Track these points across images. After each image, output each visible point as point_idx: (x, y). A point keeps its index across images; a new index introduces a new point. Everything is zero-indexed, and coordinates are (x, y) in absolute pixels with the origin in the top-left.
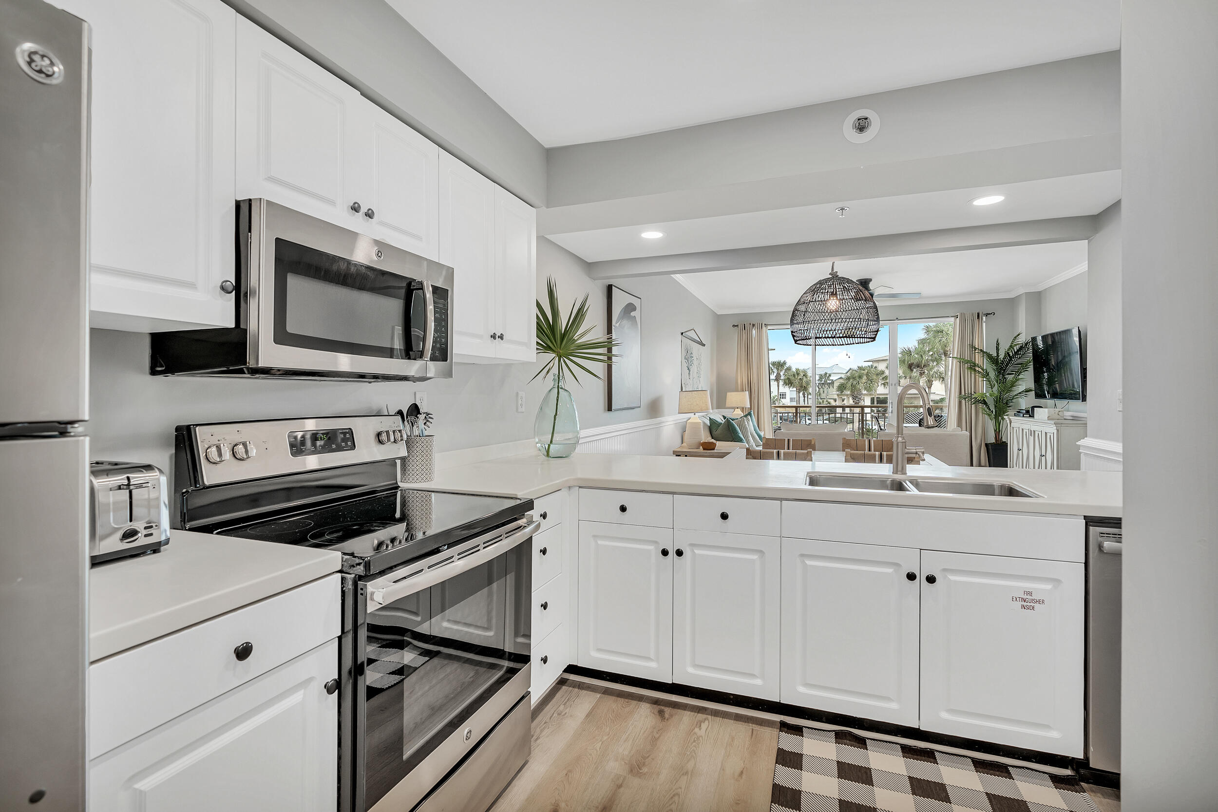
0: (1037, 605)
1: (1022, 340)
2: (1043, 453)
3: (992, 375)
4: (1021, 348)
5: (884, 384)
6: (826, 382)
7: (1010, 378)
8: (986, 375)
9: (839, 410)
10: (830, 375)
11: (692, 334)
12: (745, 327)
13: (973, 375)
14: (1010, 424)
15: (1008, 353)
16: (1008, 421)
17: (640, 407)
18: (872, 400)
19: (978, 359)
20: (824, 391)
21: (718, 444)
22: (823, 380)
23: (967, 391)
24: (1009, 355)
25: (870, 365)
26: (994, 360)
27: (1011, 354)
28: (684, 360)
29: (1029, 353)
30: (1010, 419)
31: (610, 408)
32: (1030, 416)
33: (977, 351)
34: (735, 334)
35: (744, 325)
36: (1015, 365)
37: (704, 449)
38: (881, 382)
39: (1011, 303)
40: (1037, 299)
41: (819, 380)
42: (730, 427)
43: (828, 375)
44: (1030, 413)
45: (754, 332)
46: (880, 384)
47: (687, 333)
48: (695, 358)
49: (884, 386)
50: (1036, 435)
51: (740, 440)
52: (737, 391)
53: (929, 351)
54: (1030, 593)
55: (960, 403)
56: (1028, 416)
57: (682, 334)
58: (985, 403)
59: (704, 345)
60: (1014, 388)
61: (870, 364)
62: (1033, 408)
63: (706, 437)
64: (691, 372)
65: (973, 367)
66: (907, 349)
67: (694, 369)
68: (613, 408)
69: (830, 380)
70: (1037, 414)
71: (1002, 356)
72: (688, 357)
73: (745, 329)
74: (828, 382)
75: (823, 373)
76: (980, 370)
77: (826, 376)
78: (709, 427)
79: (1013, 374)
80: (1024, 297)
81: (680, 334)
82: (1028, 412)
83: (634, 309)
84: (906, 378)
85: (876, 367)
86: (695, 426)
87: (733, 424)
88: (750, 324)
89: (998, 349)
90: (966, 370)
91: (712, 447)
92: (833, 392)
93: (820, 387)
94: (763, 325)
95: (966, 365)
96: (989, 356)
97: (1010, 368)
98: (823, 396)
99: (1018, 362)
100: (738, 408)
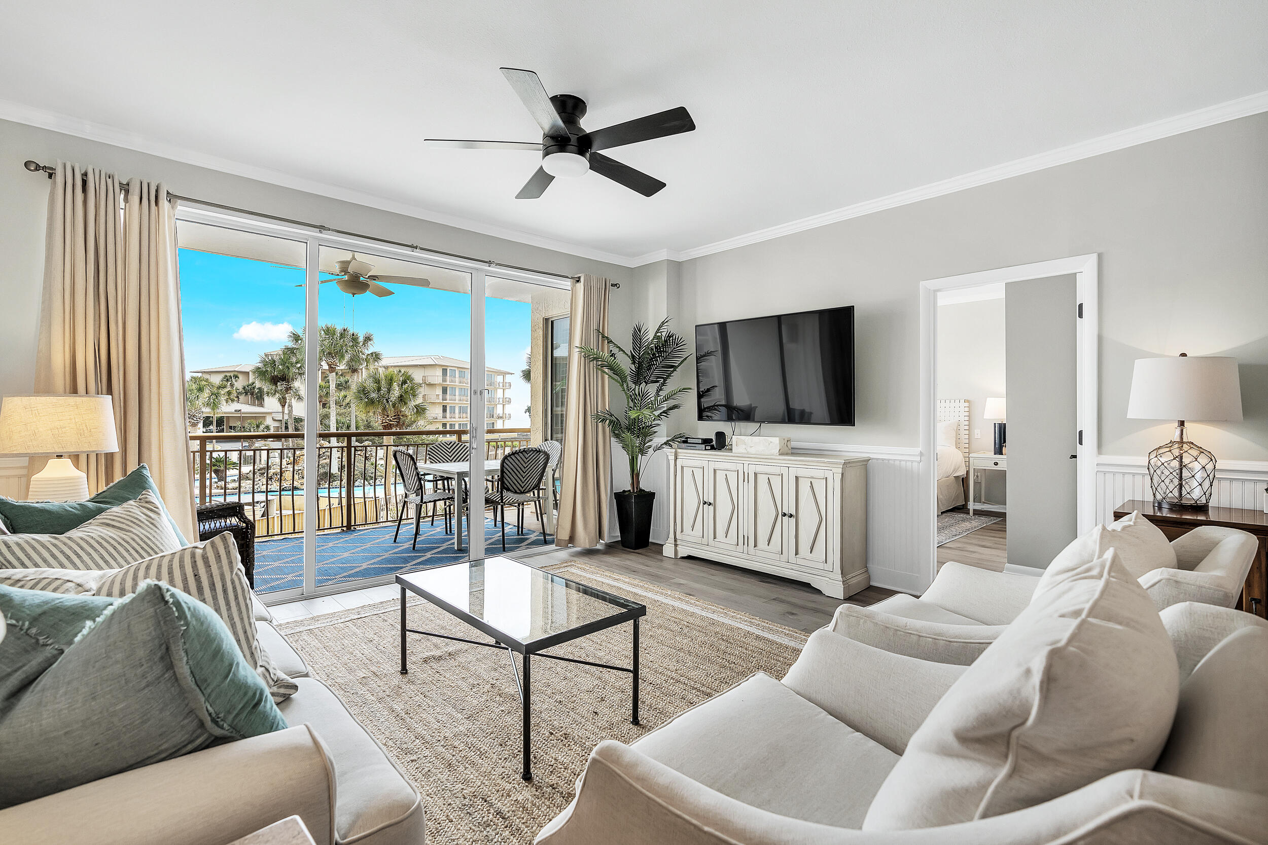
4: (666, 343)
5: (227, 401)
8: (622, 381)
13: (600, 380)
14: (675, 461)
15: (650, 348)
24: (651, 351)
27: (654, 350)
29: (680, 350)
32: (717, 448)
38: (224, 397)
39: (632, 274)
40: (677, 270)
46: (223, 399)
56: (712, 447)
62: (719, 436)
80: (663, 268)
82: (706, 442)
84: (247, 394)
90: (592, 371)
95: (593, 362)
96: (621, 352)
99: (664, 363)
100: (59, 456)
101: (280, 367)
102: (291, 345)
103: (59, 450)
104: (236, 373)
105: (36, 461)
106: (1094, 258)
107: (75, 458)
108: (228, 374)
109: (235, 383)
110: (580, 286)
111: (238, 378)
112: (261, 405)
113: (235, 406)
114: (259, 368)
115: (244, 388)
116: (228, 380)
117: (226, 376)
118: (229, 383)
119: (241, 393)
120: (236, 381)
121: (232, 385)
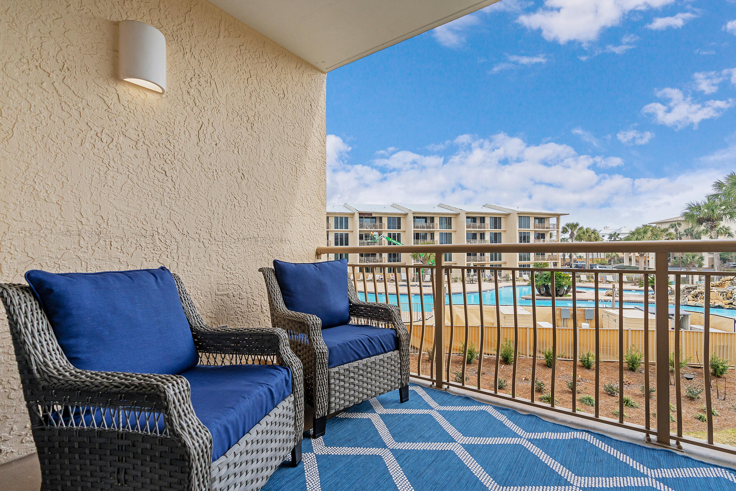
101: (706, 211)
102: (714, 192)
104: (679, 222)
108: (673, 223)
109: (679, 229)
111: (681, 225)
115: (685, 231)
116: (673, 227)
117: (672, 224)
118: (674, 228)
119: (683, 235)
120: (679, 227)
121: (676, 230)
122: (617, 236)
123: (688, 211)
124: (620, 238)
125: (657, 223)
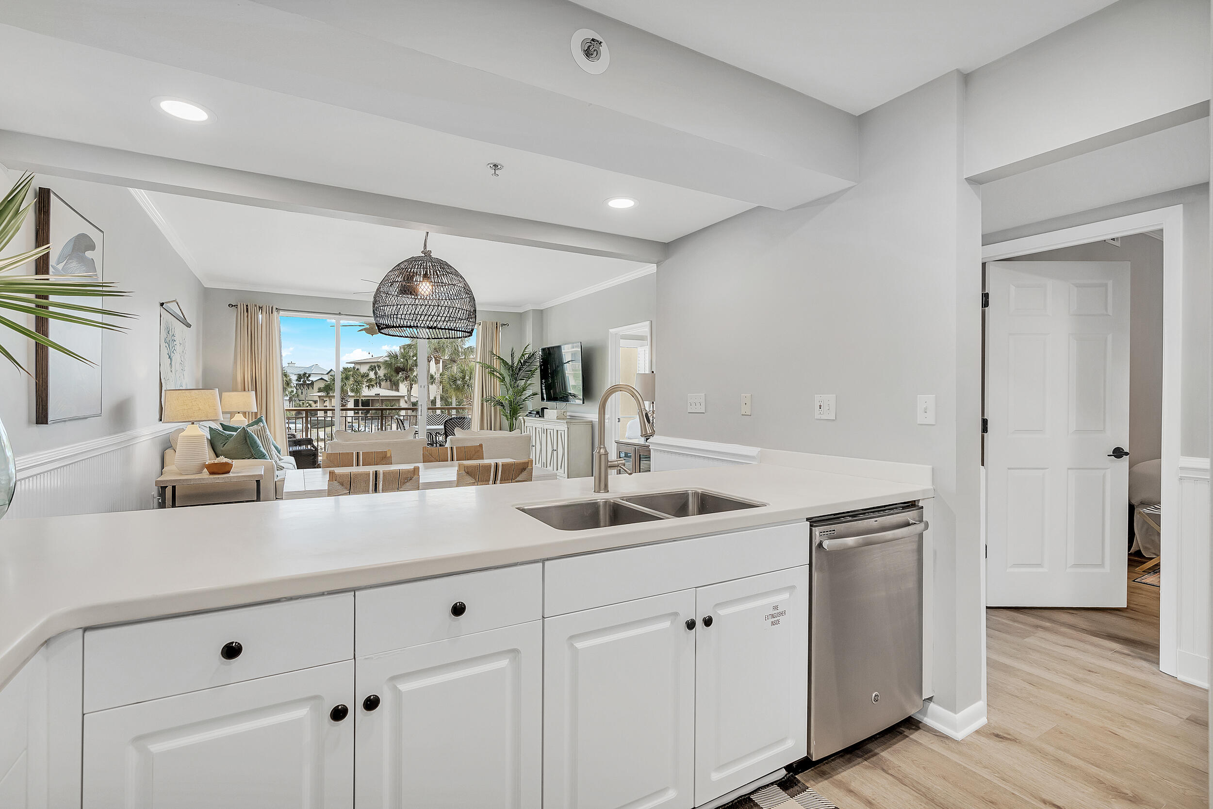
0: (781, 618)
1: (530, 350)
2: (555, 448)
3: (507, 379)
4: (529, 358)
5: (369, 387)
6: (305, 382)
7: (522, 383)
8: (503, 380)
9: (321, 414)
10: (309, 376)
11: (173, 307)
12: (247, 309)
13: (492, 379)
14: (524, 423)
15: (520, 361)
16: (522, 421)
17: (100, 415)
18: (356, 403)
19: (496, 364)
20: (302, 393)
21: (235, 463)
22: (302, 380)
23: (487, 395)
24: (521, 362)
25: (352, 367)
26: (510, 368)
27: (522, 361)
28: (164, 345)
29: (536, 362)
30: (524, 419)
31: (42, 417)
32: (540, 417)
33: (495, 358)
34: (231, 317)
35: (247, 306)
36: (526, 371)
37: (212, 473)
38: (365, 384)
39: (521, 317)
40: (540, 315)
41: (297, 380)
42: (247, 438)
43: (307, 375)
44: (540, 413)
45: (260, 316)
46: (364, 386)
47: (168, 304)
48: (177, 342)
49: (369, 388)
50: (548, 433)
51: (263, 456)
52: (235, 390)
53: (413, 356)
54: (776, 608)
55: (482, 404)
56: (538, 416)
57: (162, 304)
58: (502, 405)
59: (189, 326)
60: (524, 392)
61: (352, 365)
62: (543, 409)
63: (208, 457)
64: (173, 363)
65: (492, 372)
66: (394, 353)
67: (176, 357)
68: (51, 417)
69: (309, 380)
70: (547, 415)
71: (515, 365)
72: (169, 340)
73: (247, 311)
74: (308, 382)
75: (302, 373)
76: (498, 375)
77: (303, 377)
78: (210, 441)
79: (524, 379)
80: (531, 313)
81: (159, 305)
82: (538, 413)
83: (92, 247)
84: (387, 381)
85: (358, 369)
86: (193, 441)
87: (252, 436)
88: (256, 306)
89: (512, 355)
90: (487, 374)
91: (227, 470)
92: (315, 394)
93: (298, 388)
94: (274, 309)
95: (487, 369)
96: (505, 363)
97: (522, 373)
98: (302, 397)
99: (528, 369)
100: (239, 413)
101: (402, 360)
103: (239, 410)
104: (379, 364)
105: (232, 414)
106: (648, 323)
107: (244, 414)
108: (373, 364)
109: (379, 372)
110: (481, 326)
112: (397, 390)
113: (375, 391)
114: (386, 361)
115: (385, 376)
116: (372, 370)
117: (372, 366)
118: (374, 372)
119: (383, 380)
120: (379, 370)
121: (376, 373)
122: (307, 378)
123: (387, 359)
124: (312, 381)
125: (355, 363)
